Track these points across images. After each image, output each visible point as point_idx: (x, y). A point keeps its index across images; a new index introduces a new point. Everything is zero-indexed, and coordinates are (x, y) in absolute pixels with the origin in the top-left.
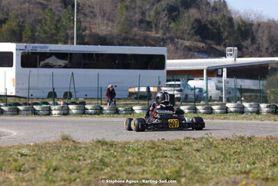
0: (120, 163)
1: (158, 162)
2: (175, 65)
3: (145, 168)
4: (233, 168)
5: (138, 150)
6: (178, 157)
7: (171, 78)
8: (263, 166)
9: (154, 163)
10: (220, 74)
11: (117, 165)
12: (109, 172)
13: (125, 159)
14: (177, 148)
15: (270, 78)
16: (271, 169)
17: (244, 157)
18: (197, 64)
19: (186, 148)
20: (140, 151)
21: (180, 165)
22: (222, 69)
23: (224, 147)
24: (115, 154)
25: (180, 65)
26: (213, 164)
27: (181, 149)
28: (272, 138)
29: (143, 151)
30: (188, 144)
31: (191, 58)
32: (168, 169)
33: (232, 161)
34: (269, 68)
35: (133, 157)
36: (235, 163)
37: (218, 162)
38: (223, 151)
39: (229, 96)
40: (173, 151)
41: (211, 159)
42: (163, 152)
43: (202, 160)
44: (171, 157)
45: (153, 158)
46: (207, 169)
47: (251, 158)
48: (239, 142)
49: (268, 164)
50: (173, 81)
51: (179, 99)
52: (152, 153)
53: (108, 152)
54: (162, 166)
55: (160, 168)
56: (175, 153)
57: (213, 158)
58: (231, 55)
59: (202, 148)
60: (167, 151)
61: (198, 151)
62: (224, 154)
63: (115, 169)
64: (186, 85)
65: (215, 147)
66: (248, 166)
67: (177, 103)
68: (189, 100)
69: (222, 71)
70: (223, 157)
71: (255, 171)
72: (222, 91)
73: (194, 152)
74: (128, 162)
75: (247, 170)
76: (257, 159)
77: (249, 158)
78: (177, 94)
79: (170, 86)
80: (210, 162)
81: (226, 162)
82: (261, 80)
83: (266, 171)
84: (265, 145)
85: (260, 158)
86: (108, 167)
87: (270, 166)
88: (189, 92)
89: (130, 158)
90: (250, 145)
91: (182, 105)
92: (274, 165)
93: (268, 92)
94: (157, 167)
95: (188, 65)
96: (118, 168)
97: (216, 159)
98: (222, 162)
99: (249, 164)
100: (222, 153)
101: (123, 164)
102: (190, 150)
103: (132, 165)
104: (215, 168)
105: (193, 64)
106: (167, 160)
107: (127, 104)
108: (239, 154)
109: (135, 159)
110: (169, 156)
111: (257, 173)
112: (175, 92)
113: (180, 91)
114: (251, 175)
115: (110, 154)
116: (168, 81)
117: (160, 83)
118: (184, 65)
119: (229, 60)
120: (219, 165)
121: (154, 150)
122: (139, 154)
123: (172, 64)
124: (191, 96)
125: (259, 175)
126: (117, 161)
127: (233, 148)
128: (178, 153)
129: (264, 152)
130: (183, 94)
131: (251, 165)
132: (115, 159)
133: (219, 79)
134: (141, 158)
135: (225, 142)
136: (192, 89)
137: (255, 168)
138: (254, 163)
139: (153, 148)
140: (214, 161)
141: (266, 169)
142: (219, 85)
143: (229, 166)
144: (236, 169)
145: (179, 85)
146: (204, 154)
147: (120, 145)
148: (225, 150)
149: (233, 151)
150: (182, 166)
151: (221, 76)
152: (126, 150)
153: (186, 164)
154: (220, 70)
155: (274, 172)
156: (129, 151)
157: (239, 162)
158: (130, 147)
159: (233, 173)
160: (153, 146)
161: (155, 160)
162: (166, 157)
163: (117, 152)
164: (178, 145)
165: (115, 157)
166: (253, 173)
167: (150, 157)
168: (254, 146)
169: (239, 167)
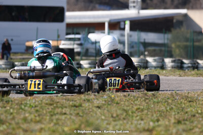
0: (16, 120)
1: (57, 119)
2: (75, 17)
3: (43, 126)
4: (136, 126)
5: (36, 106)
6: (78, 114)
7: (70, 31)
8: (167, 123)
9: (52, 120)
10: (122, 26)
11: (13, 122)
12: (5, 129)
13: (22, 116)
14: (77, 104)
15: (175, 32)
16: (175, 127)
17: (147, 114)
18: (99, 17)
19: (86, 105)
20: (37, 108)
21: (79, 123)
22: (125, 22)
23: (127, 103)
24: (11, 110)
25: (80, 17)
26: (114, 121)
27: (81, 105)
28: (177, 95)
29: (41, 107)
30: (88, 101)
31: (92, 10)
32: (67, 126)
33: (134, 118)
34: (175, 21)
35: (30, 113)
36: (138, 120)
37: (120, 119)
38: (125, 108)
39: (132, 50)
40: (73, 108)
41: (112, 117)
42: (62, 108)
43: (103, 117)
44: (71, 114)
45: (52, 115)
46: (108, 126)
47: (155, 115)
48: (141, 98)
49: (173, 121)
50: (73, 34)
51: (79, 54)
52: (50, 110)
53: (4, 109)
54: (60, 123)
55: (59, 125)
56: (75, 110)
57: (115, 115)
58: (134, 7)
59: (104, 105)
60: (66, 107)
61: (99, 107)
62: (126, 111)
63: (11, 126)
64: (87, 39)
65: (117, 103)
66: (151, 124)
67: (77, 57)
68: (89, 54)
69: (125, 24)
70: (125, 114)
71: (159, 129)
72: (124, 45)
73: (95, 109)
74: (25, 119)
75: (151, 127)
76: (161, 116)
77: (152, 115)
78: (77, 48)
79: (70, 39)
80: (111, 119)
81: (129, 119)
82: (165, 33)
83: (171, 128)
84: (170, 101)
85: (163, 115)
86: (3, 124)
87: (175, 123)
88: (89, 46)
89: (27, 115)
90: (154, 102)
91: (82, 60)
92: (179, 122)
93: (173, 46)
94: (56, 124)
95: (89, 17)
96: (14, 125)
97: (117, 116)
98: (124, 119)
99: (152, 121)
100: (124, 110)
101: (20, 121)
102: (91, 107)
103: (29, 123)
104: (116, 125)
105: (94, 17)
106: (66, 118)
107: (24, 59)
108: (142, 110)
109: (32, 116)
110: (68, 113)
111: (161, 131)
112: (75, 46)
113: (81, 45)
114: (154, 133)
115: (6, 111)
116: (67, 34)
117: (58, 36)
118: (84, 17)
119: (132, 13)
120: (121, 122)
121: (52, 107)
122: (37, 111)
123: (72, 16)
124: (92, 51)
125: (163, 133)
126: (13, 118)
127: (136, 105)
128: (78, 110)
129: (168, 109)
130: (83, 48)
131: (154, 122)
132: (11, 117)
133: (121, 32)
134: (39, 115)
135: (127, 98)
136: (93, 43)
137: (159, 126)
138: (158, 121)
139: (51, 105)
140: (116, 118)
141: (170, 126)
142: (122, 38)
143: (132, 124)
144: (139, 126)
145: (79, 39)
146: (105, 111)
147: (16, 102)
148: (127, 106)
149: (135, 107)
150: (82, 123)
151: (124, 29)
152: (23, 107)
153: (87, 121)
154: (122, 23)
155: (178, 130)
156: (26, 108)
157: (142, 120)
158: (27, 104)
159: (136, 131)
160: (52, 103)
161: (54, 117)
162: (65, 114)
163: (14, 109)
164: (78, 101)
165: (12, 114)
166: (157, 131)
167: (48, 114)
168: (158, 103)
169: (142, 125)
